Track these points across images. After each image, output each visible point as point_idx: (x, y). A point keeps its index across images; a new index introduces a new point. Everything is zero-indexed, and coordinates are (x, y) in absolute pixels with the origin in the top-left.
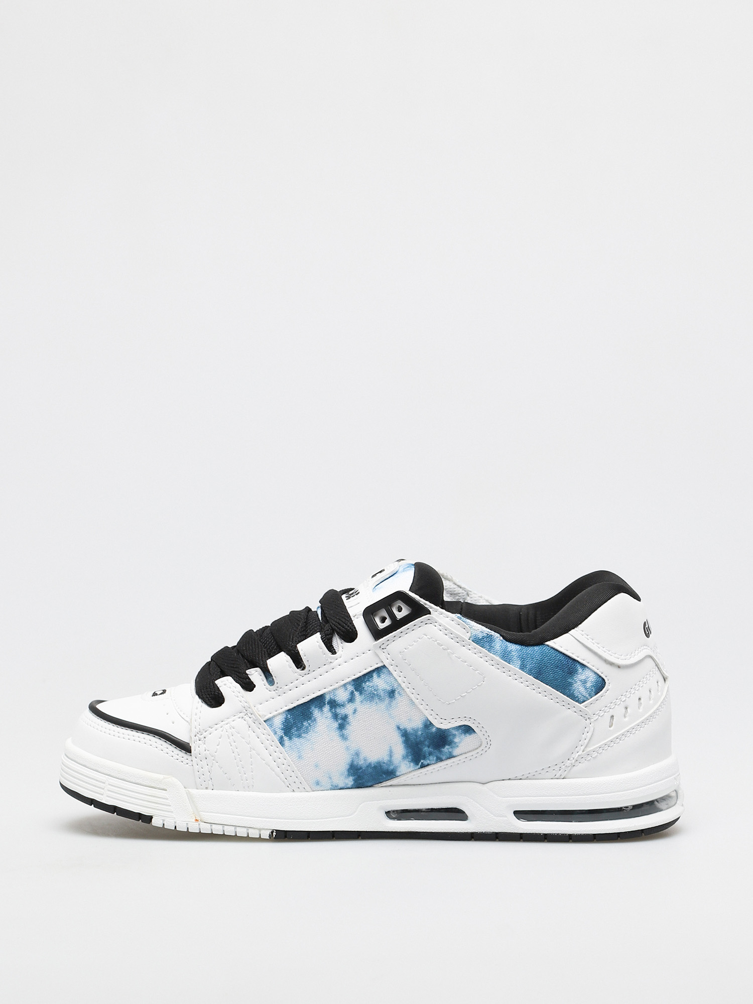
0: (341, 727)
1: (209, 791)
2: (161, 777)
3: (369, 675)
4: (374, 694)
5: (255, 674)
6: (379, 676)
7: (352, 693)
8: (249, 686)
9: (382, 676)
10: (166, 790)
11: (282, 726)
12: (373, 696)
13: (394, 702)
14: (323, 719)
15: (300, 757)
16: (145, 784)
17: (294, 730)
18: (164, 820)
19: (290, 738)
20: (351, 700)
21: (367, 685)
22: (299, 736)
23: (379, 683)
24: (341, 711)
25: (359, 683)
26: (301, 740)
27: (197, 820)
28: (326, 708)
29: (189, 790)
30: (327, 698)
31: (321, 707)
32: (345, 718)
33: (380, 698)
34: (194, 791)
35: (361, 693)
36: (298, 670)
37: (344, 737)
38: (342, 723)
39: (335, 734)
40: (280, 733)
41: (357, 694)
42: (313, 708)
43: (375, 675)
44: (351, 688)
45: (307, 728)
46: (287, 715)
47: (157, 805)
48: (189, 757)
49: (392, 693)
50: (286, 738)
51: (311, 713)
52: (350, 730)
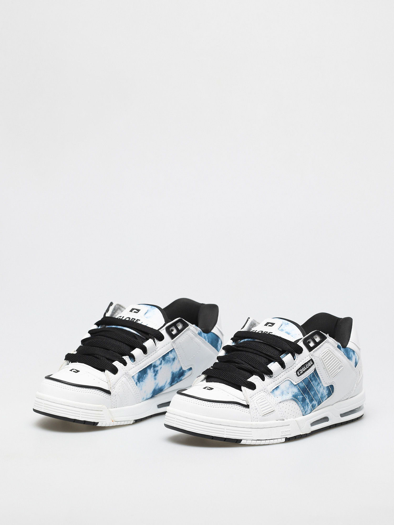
0: (155, 375)
1: (115, 409)
2: (101, 405)
3: (168, 353)
4: (168, 360)
5: (126, 358)
6: (171, 353)
7: (161, 361)
8: (125, 363)
9: (172, 353)
10: (102, 411)
11: (137, 378)
12: (168, 361)
13: (174, 362)
14: (150, 373)
15: (141, 389)
16: (95, 410)
17: (141, 379)
18: (102, 423)
19: (139, 383)
20: (161, 364)
21: (167, 358)
22: (142, 381)
23: (171, 356)
24: (156, 369)
25: (164, 357)
26: (143, 382)
27: (112, 421)
28: (152, 369)
29: (109, 409)
30: (153, 365)
31: (150, 369)
32: (157, 371)
33: (170, 362)
34: (111, 409)
35: (164, 361)
36: (144, 355)
37: (155, 379)
38: (156, 373)
39: (153, 378)
40: (136, 381)
41: (163, 361)
42: (148, 369)
43: (170, 353)
44: (161, 359)
45: (145, 377)
46: (139, 374)
47: (100, 418)
48: (110, 396)
49: (174, 359)
50: (138, 383)
51: (147, 371)
52: (158, 375)
